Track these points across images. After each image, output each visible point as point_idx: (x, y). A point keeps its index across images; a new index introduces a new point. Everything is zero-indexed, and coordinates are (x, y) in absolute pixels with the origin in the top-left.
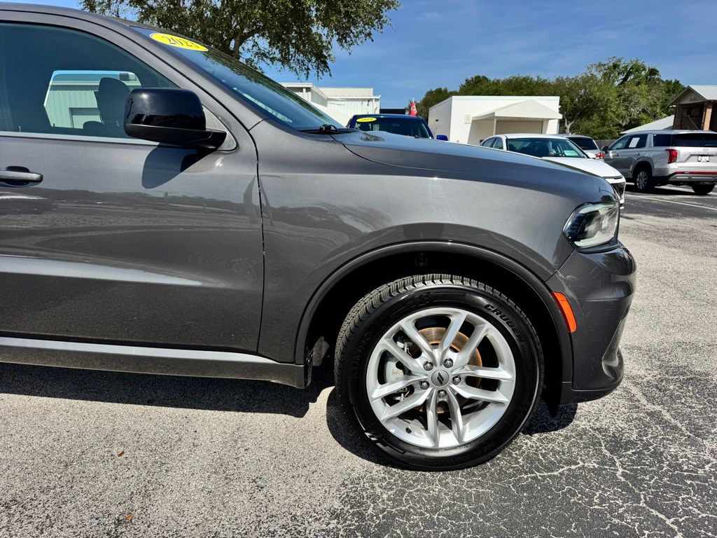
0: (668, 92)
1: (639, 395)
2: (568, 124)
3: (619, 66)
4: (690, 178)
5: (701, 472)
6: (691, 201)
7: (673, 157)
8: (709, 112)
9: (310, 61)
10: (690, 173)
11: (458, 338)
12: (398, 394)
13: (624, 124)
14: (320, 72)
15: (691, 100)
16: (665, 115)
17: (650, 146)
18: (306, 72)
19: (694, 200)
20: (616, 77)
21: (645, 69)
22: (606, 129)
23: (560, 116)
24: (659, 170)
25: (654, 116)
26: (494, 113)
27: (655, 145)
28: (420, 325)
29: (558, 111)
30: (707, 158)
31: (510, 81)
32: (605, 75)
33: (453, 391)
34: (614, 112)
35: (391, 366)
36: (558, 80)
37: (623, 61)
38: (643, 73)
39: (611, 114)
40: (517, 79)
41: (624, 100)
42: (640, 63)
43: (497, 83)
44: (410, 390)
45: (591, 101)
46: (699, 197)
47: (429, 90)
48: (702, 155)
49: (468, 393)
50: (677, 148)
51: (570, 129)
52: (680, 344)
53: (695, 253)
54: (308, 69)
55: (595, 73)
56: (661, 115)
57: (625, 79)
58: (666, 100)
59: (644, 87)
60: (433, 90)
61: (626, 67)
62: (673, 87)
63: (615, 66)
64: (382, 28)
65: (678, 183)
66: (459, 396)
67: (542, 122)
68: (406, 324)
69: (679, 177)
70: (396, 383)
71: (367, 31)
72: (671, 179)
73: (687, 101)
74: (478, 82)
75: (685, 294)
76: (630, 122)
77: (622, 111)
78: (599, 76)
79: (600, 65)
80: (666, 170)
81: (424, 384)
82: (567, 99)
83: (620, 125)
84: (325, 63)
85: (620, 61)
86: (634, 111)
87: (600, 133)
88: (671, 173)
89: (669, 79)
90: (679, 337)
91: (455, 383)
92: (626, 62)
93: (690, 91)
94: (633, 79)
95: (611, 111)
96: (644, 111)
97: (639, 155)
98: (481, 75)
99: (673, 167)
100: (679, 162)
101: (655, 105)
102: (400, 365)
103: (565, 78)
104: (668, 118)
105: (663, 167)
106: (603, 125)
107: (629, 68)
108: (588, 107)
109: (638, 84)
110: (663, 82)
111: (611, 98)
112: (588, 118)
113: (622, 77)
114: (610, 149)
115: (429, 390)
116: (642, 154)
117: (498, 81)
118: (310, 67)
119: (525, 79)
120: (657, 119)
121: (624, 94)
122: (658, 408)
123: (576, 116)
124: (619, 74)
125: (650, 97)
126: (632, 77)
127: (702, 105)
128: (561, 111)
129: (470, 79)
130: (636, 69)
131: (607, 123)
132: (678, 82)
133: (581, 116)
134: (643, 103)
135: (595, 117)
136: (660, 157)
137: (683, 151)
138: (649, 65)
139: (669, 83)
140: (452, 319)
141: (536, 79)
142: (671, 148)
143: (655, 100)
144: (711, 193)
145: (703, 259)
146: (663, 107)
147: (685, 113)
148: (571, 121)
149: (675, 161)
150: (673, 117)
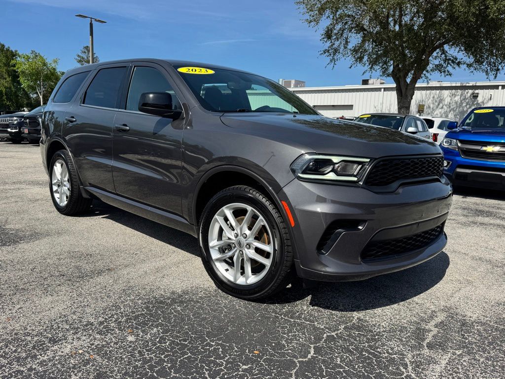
91: (247, 248)
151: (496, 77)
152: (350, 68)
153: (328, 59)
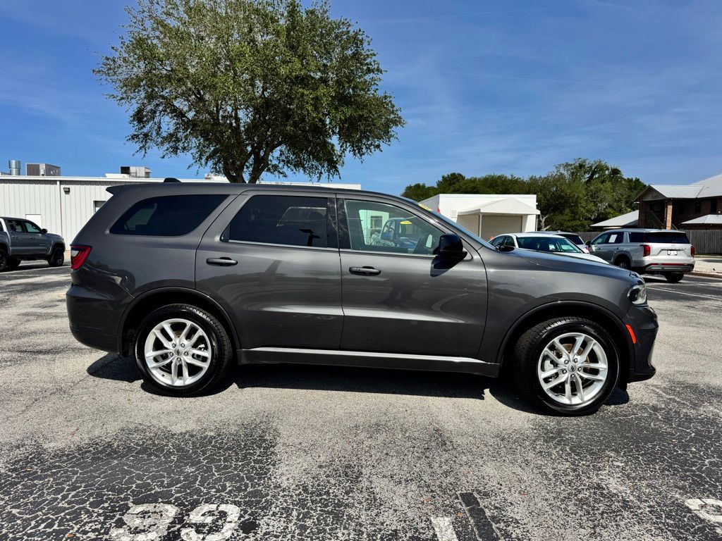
0: (630, 189)
1: (661, 392)
2: (542, 218)
3: (584, 166)
4: (663, 268)
5: (699, 417)
6: (666, 287)
7: (647, 252)
8: (670, 209)
9: (323, 167)
10: (663, 264)
11: (579, 350)
12: (550, 377)
13: (592, 218)
14: (331, 175)
15: (652, 197)
16: (629, 210)
17: (627, 242)
18: (318, 175)
19: (668, 287)
20: (583, 176)
21: (608, 169)
22: (578, 222)
23: (539, 212)
24: (636, 262)
25: (620, 211)
26: (480, 210)
27: (631, 241)
28: (562, 341)
29: (535, 207)
30: (675, 252)
31: (486, 179)
32: (573, 173)
33: (578, 374)
34: (584, 208)
35: (547, 363)
36: (531, 178)
37: (587, 162)
38: (607, 172)
39: (582, 209)
40: (493, 177)
41: (592, 196)
42: (603, 163)
43: (474, 181)
44: (557, 375)
45: (562, 197)
46: (672, 284)
47: (409, 185)
48: (671, 250)
49: (586, 376)
50: (649, 244)
51: (545, 222)
52: (678, 372)
53: (677, 324)
54: (321, 173)
55: (563, 172)
56: (626, 210)
57: (591, 178)
58: (629, 196)
59: (608, 184)
60: (413, 185)
61: (591, 167)
62: (635, 185)
63: (581, 166)
64: (389, 141)
65: (653, 273)
66: (581, 377)
67: (522, 217)
68: (556, 340)
69: (654, 268)
70: (550, 371)
71: (376, 143)
72: (647, 269)
73: (649, 198)
74: (454, 179)
75: (675, 348)
76: (598, 216)
77: (591, 206)
78: (566, 174)
79: (567, 165)
80: (642, 262)
81: (563, 371)
82: (541, 196)
83: (590, 219)
84: (336, 167)
85: (584, 161)
86: (602, 206)
87: (573, 226)
88: (647, 263)
89: (630, 177)
90: (676, 368)
91: (579, 371)
92: (591, 161)
93: (651, 189)
94: (599, 177)
95: (581, 206)
96: (610, 206)
97: (618, 249)
98: (456, 172)
99: (648, 260)
100: (653, 255)
101: (620, 200)
102: (552, 362)
103: (538, 177)
104: (633, 212)
105: (639, 259)
106: (575, 219)
107: (593, 168)
108: (560, 203)
109: (603, 182)
110: (625, 180)
111: (581, 195)
112: (561, 213)
113: (587, 176)
114: (593, 244)
115: (567, 374)
116: (621, 248)
117: (475, 179)
118: (323, 171)
119: (500, 177)
120: (623, 214)
121: (591, 191)
122: (673, 397)
123: (550, 211)
124: (585, 173)
125: (614, 194)
126: (597, 176)
127: (663, 202)
128: (538, 207)
129: (446, 176)
130: (600, 168)
131: (577, 217)
132: (638, 180)
133: (554, 211)
134: (609, 198)
135: (567, 211)
136: (636, 251)
137: (654, 246)
138: (611, 165)
139: (630, 181)
140: (577, 338)
141: (510, 177)
142: (645, 244)
143: (619, 196)
144: (681, 281)
145: (685, 328)
146: (627, 202)
147: (648, 209)
148: (545, 215)
149: (649, 254)
150: (637, 212)
151: (319, 179)
152: (163, 157)
153: (138, 146)
